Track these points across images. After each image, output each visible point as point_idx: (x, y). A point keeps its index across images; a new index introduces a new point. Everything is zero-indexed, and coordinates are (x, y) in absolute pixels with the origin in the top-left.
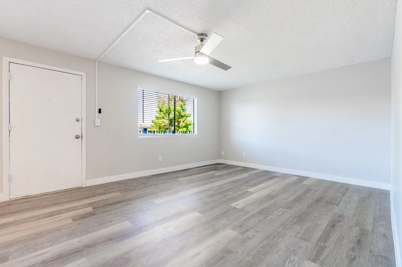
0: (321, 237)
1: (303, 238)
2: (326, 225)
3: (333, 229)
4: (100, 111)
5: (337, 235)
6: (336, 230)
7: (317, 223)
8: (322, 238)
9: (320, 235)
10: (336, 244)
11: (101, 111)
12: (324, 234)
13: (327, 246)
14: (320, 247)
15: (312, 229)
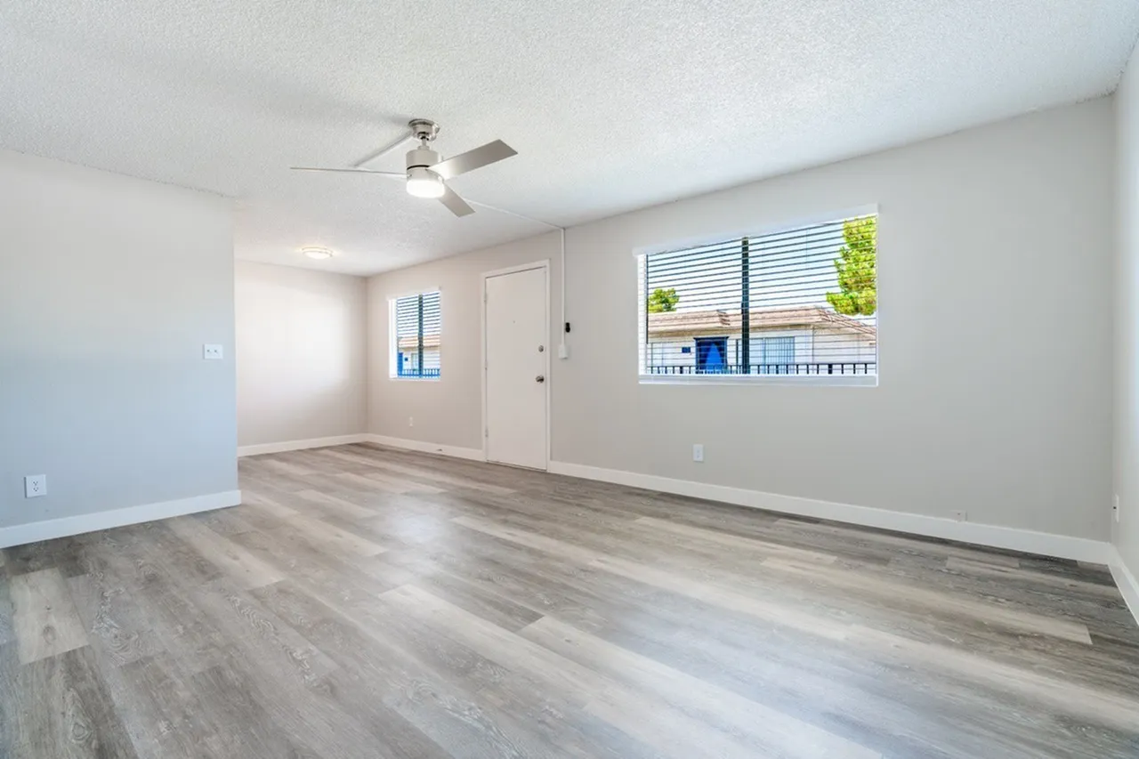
0: (106, 697)
1: (143, 663)
2: (133, 738)
3: (94, 743)
4: (568, 329)
5: (65, 734)
6: (80, 746)
7: (166, 719)
8: (100, 697)
9: (114, 696)
10: (50, 710)
11: (571, 327)
12: (106, 709)
13: (69, 690)
14: (83, 679)
15: (155, 694)
